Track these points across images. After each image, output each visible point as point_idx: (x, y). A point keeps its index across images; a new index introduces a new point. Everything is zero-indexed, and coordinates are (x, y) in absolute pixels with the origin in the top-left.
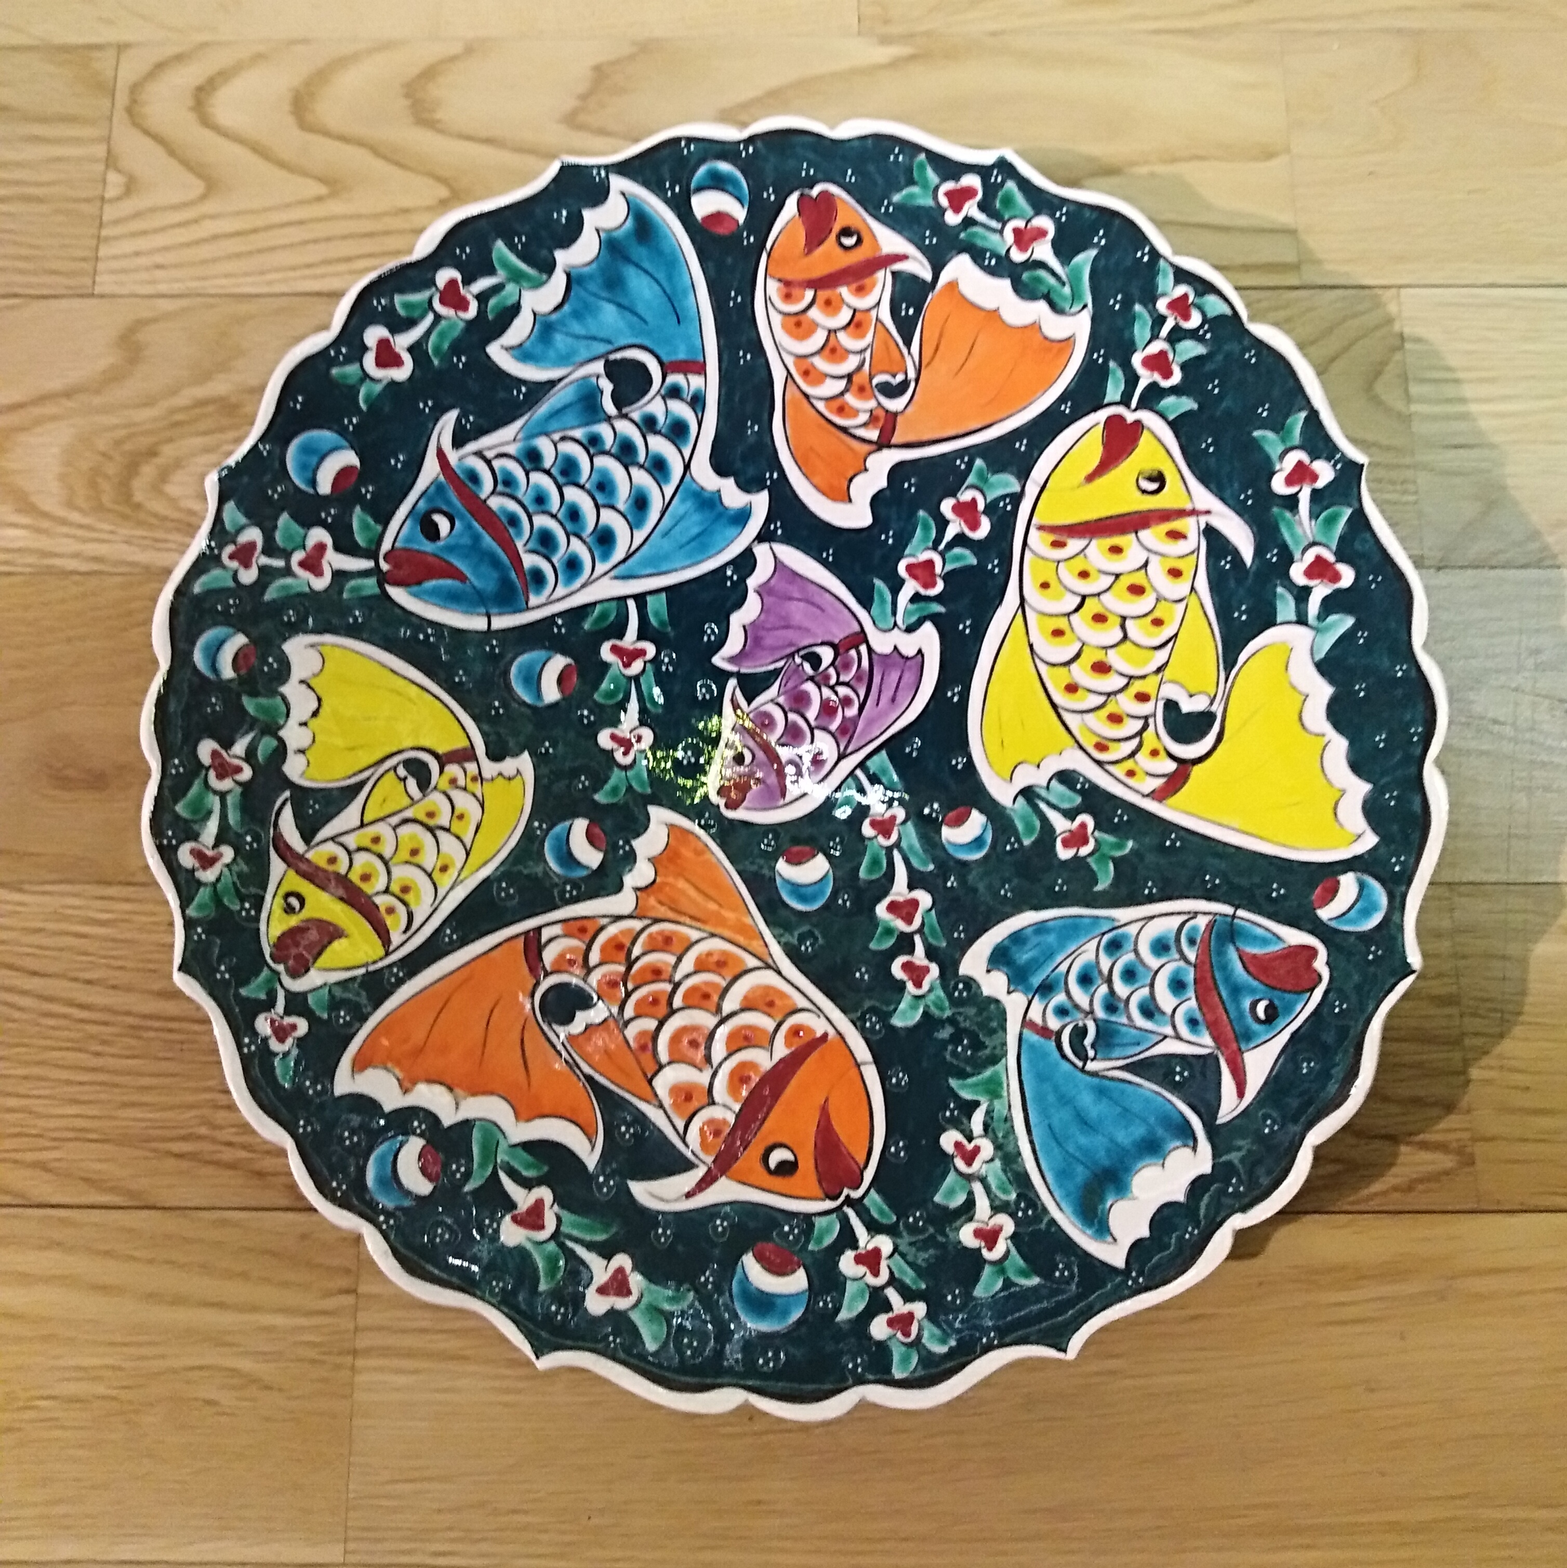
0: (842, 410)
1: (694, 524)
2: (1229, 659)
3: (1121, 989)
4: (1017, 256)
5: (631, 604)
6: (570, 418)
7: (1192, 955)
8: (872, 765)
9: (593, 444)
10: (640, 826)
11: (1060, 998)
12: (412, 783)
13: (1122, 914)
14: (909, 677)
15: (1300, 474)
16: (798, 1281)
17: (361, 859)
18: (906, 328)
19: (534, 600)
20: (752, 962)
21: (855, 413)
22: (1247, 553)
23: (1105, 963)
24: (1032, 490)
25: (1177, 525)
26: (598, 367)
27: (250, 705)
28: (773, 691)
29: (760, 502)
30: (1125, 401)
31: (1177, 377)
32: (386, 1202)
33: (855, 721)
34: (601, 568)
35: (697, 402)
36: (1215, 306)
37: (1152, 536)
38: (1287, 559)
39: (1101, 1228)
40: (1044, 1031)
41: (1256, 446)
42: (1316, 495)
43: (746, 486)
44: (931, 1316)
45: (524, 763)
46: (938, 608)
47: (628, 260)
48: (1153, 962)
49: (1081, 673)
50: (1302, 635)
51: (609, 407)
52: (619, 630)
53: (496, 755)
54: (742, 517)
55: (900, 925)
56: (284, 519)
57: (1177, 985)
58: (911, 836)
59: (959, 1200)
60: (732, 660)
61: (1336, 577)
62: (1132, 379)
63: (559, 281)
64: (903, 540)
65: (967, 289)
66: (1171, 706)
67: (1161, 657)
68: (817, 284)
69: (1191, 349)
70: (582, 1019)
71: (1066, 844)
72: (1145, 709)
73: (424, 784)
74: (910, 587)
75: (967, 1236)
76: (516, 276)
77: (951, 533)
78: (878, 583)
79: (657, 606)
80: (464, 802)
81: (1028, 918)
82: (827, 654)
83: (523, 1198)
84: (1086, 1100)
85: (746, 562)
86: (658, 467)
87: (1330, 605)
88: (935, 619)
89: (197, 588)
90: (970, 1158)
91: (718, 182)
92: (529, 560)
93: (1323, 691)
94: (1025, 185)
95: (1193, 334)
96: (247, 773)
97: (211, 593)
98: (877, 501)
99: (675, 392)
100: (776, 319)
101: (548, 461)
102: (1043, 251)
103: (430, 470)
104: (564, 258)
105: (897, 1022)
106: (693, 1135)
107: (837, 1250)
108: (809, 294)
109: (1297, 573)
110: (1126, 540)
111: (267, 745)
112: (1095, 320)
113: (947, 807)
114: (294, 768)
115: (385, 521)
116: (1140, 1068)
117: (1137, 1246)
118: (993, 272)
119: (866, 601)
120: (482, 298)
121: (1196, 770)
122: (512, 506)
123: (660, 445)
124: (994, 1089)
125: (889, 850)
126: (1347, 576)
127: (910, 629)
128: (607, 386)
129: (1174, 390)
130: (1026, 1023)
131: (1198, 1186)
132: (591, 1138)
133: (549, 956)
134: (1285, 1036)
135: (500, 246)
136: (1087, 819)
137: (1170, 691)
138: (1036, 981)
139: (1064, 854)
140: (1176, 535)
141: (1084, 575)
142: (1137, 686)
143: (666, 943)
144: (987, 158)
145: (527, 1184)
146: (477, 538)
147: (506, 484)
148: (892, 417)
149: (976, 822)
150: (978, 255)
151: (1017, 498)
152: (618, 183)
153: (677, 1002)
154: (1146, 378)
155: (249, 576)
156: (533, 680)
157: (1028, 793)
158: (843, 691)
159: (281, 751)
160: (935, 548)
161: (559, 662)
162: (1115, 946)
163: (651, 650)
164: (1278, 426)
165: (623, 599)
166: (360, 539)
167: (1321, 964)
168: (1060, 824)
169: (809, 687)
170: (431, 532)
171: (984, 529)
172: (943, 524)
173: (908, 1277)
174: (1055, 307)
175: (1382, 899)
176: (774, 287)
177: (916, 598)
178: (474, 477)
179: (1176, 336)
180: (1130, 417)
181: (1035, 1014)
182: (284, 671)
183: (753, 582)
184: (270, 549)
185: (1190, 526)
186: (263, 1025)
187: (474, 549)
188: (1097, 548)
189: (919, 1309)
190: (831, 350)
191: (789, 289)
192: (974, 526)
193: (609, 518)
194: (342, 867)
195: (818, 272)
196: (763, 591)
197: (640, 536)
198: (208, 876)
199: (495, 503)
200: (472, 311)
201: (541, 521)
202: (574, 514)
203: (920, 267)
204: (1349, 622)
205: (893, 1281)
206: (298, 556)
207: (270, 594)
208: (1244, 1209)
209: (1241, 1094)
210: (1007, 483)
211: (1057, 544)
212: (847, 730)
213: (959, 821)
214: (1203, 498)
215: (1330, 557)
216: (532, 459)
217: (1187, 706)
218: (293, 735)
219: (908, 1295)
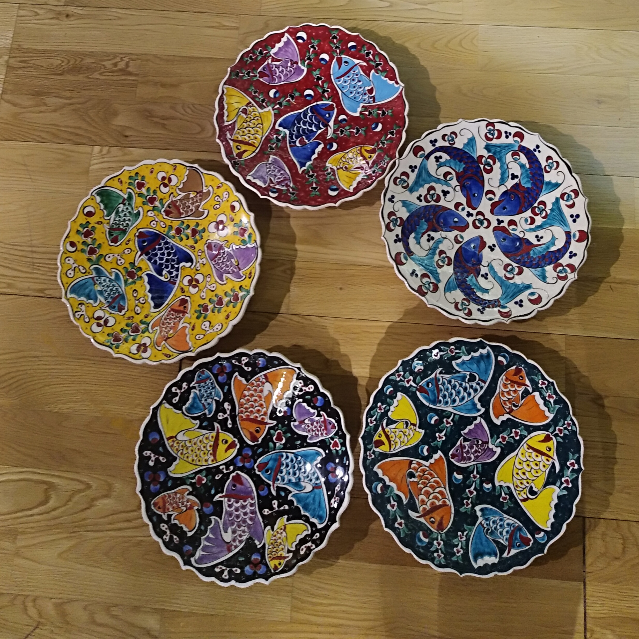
0: (505, 403)
1: (470, 407)
2: (545, 486)
3: (498, 527)
4: (547, 398)
5: (453, 415)
6: (459, 379)
7: (512, 529)
8: (478, 465)
9: (461, 385)
10: (436, 453)
11: (488, 522)
12: (405, 425)
13: (505, 516)
14: (492, 455)
15: (572, 464)
16: (426, 540)
17: (392, 434)
18: (523, 398)
19: (438, 405)
20: (442, 486)
21: (507, 405)
22: (557, 471)
23: (498, 521)
24: (529, 437)
25: (549, 459)
26: (468, 373)
27: (388, 400)
28: (468, 443)
29: (483, 410)
30: (552, 433)
31: (562, 435)
32: (374, 491)
33: (479, 456)
34: (451, 406)
35: (482, 388)
36: (574, 428)
37: (544, 458)
38: (563, 476)
39: (476, 561)
40: (483, 525)
41: (568, 455)
42: (573, 469)
43: (482, 406)
44: (444, 558)
45: (423, 431)
46: (503, 446)
47: (483, 359)
48: (506, 526)
49: (520, 472)
50: (558, 490)
51: (467, 380)
52: (449, 418)
53: (420, 428)
54: (479, 410)
55: (469, 495)
56: (408, 373)
57: (507, 532)
58: (478, 482)
59: (456, 543)
60: (464, 433)
61: (568, 484)
62: (555, 430)
63: (469, 357)
64: (504, 431)
65: (536, 398)
66: (531, 487)
67: (534, 478)
68: (512, 381)
69: (566, 432)
70: (413, 479)
71: (503, 499)
72: (527, 485)
73: (407, 426)
74: (500, 440)
75: (455, 549)
76: (463, 353)
77: (512, 435)
78: (495, 436)
79: (457, 417)
80: (411, 433)
81: (490, 506)
82: (480, 442)
83: (393, 502)
84: (484, 540)
85: (475, 418)
86: (469, 394)
87: (565, 488)
88: (501, 448)
89: (390, 378)
90: (461, 538)
91: (504, 356)
92: (440, 398)
93: (556, 501)
94: (554, 388)
95: (568, 430)
96: (383, 411)
97: (392, 380)
98: (503, 422)
99: (478, 384)
100: (502, 382)
101: (452, 383)
102: (552, 400)
103: (433, 376)
104: (473, 354)
105: (461, 510)
106: (421, 508)
107: (434, 539)
108: (509, 382)
109: (563, 479)
110: (539, 456)
111: (388, 408)
112: (554, 417)
113: (487, 480)
114: (390, 414)
115: (422, 380)
116: (495, 541)
117: (480, 567)
118: (542, 398)
119: (492, 437)
120: (456, 353)
121: (530, 500)
122: (442, 388)
123: (471, 391)
124: (471, 530)
125: (474, 481)
126: (570, 486)
127: (497, 447)
128: (468, 377)
129: (560, 437)
130: (481, 523)
131: (494, 564)
132: (406, 499)
133: (412, 466)
134: (519, 550)
135: (463, 347)
136: (508, 497)
137: (532, 485)
138: (486, 517)
139: (501, 500)
140: (548, 460)
141: (530, 456)
142: (528, 480)
143: (431, 474)
144: (551, 380)
145: (394, 501)
146: (434, 390)
147: (443, 384)
148: (513, 410)
149: (490, 486)
150: (541, 394)
151: (526, 437)
152: (488, 348)
153: (428, 485)
154: (557, 432)
155: (398, 379)
156: (431, 418)
157: (501, 486)
158: (480, 450)
159: (389, 410)
160: (508, 435)
161: (436, 418)
162: (501, 520)
163: (452, 424)
164: (573, 454)
165: (452, 413)
166: (417, 381)
167: (531, 543)
168: (503, 495)
169: (475, 446)
170: (428, 385)
171: (518, 438)
172: (511, 433)
173: (443, 550)
174: (549, 411)
175: (546, 539)
176: (504, 377)
177: (500, 442)
178: (439, 380)
179: (566, 428)
180: (551, 436)
181: (483, 522)
182: (395, 397)
183: (475, 422)
184: (403, 377)
185: (551, 460)
186: (368, 453)
187: (433, 392)
188: (534, 454)
189: (443, 556)
190: (508, 393)
191: (507, 379)
192: (516, 436)
193: (457, 398)
194: (389, 434)
195: (512, 379)
196: (476, 425)
197: (460, 404)
198: (371, 425)
199: (440, 386)
200: (453, 354)
201: (446, 393)
202: (451, 394)
203: (530, 389)
204: (566, 493)
205: (441, 549)
206: (406, 379)
207: (399, 384)
208: (499, 572)
209: (508, 554)
210: (525, 433)
211: (528, 449)
212: (477, 457)
213: (487, 484)
214: (555, 457)
215: (569, 480)
216: (450, 382)
217: (534, 489)
218: (392, 408)
219: (442, 552)
